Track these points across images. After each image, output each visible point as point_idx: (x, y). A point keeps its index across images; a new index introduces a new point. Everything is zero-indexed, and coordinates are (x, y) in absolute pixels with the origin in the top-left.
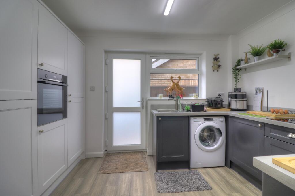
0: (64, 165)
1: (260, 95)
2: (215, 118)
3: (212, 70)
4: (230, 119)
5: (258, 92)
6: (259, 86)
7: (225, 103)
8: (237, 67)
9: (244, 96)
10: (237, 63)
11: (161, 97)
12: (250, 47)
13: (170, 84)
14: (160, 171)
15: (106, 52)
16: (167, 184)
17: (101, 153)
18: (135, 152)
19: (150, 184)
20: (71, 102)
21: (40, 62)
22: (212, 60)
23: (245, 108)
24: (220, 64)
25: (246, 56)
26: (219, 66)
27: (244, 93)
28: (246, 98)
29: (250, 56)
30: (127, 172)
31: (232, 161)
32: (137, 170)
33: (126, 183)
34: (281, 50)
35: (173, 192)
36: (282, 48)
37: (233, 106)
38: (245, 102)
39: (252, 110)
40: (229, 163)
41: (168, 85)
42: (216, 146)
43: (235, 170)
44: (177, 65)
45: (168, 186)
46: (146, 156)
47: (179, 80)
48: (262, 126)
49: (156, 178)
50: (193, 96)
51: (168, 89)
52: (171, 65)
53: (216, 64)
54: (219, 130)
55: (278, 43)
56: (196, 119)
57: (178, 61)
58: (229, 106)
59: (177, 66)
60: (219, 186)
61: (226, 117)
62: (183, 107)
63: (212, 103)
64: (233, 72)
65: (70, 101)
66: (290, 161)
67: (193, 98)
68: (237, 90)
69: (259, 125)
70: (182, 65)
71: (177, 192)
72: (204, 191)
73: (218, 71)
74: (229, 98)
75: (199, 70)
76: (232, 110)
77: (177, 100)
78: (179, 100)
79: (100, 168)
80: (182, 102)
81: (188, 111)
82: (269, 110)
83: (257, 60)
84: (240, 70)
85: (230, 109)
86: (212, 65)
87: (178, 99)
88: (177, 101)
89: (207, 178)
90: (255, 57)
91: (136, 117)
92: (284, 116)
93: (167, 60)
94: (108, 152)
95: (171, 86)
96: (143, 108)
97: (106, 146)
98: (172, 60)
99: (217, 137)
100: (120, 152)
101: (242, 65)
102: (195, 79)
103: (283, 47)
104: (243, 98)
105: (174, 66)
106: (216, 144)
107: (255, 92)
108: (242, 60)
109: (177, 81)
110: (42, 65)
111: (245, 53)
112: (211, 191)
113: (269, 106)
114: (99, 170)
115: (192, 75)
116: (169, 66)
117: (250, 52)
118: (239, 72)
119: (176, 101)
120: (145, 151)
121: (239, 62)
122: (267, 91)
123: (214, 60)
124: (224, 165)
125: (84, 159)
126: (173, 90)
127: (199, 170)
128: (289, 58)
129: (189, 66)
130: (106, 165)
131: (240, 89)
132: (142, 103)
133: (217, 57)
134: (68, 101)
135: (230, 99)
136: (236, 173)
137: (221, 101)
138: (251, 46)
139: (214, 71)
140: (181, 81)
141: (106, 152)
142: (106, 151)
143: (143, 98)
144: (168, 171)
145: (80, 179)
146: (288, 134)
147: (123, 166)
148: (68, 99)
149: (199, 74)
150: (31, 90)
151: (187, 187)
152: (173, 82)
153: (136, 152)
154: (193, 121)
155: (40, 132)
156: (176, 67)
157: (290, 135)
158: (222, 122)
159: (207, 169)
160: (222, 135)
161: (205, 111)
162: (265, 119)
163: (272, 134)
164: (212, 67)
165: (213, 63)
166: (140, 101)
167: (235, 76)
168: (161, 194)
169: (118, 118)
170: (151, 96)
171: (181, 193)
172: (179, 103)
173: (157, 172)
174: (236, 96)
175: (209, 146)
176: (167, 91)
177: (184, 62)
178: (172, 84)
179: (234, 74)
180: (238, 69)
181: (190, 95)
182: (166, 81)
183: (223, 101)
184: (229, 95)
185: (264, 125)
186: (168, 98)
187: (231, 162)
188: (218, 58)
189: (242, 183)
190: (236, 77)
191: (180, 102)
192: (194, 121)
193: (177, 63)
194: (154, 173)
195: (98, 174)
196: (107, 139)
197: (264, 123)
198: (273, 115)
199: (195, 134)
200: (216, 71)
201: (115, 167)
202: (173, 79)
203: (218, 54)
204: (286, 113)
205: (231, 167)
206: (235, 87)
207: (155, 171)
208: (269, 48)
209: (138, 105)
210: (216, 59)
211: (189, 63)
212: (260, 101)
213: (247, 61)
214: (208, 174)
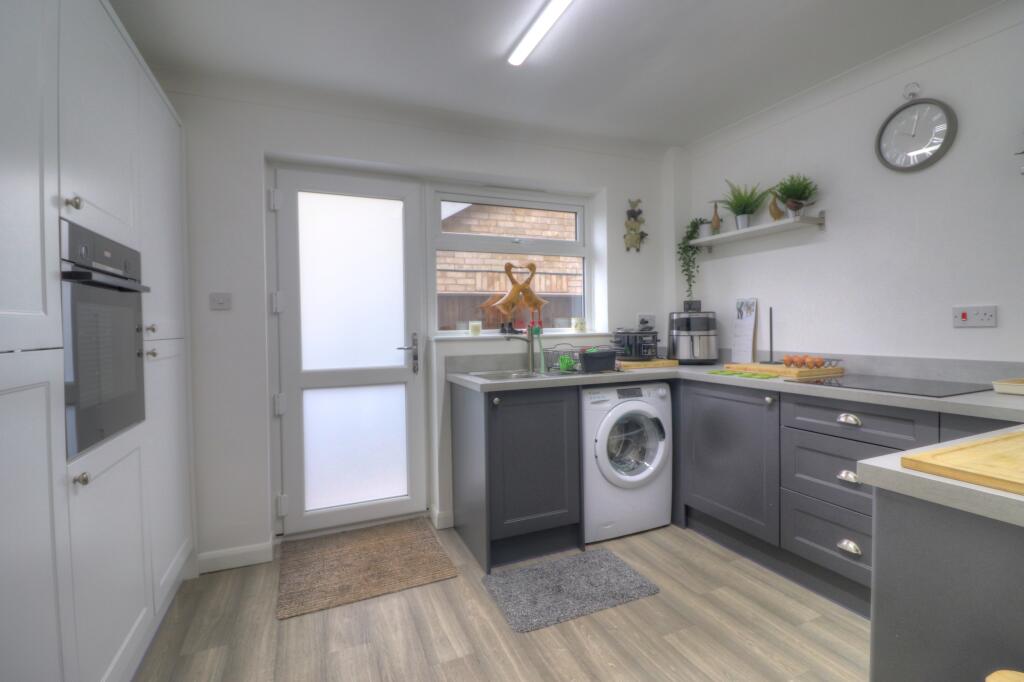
0: (144, 611)
1: (748, 321)
2: (645, 390)
3: (625, 249)
4: (682, 389)
5: (745, 313)
6: (745, 295)
7: (664, 343)
8: (693, 242)
9: (709, 324)
10: (690, 229)
11: (476, 329)
12: (729, 189)
13: (504, 288)
14: (496, 570)
15: (271, 162)
16: (535, 603)
17: (263, 547)
18: (388, 525)
19: (482, 611)
20: (158, 356)
21: (68, 194)
22: (625, 217)
23: (714, 356)
24: (643, 228)
25: (716, 211)
26: (643, 236)
27: (711, 316)
28: (714, 328)
29: (724, 212)
30: (389, 593)
31: (691, 505)
32: (419, 579)
33: (399, 626)
34: (804, 202)
35: (558, 620)
36: (806, 199)
37: (684, 353)
38: (713, 339)
39: (730, 362)
40: (684, 515)
41: (469, 289)
42: (651, 468)
43: (699, 531)
44: (494, 224)
45: (539, 606)
46: (435, 532)
47: (532, 275)
48: (774, 401)
49: (492, 592)
50: (569, 325)
51: (498, 302)
52: (475, 222)
53: (635, 230)
54: (657, 423)
55: (799, 184)
56: (596, 395)
57: (500, 209)
58: (672, 352)
59: (497, 226)
60: (673, 579)
61: (674, 384)
62: (551, 359)
63: (630, 347)
64: (679, 256)
65: (154, 354)
66: (934, 456)
67: (571, 331)
68: (692, 306)
69: (768, 399)
70: (511, 224)
71: (572, 618)
72: (643, 601)
73: (638, 250)
74: (671, 328)
75: (584, 245)
76: (683, 363)
77: (532, 338)
78: (538, 338)
79: (280, 598)
80: (546, 344)
81: (572, 370)
82: (775, 360)
83: (743, 227)
84: (696, 249)
85: (677, 362)
86: (624, 231)
87: (535, 336)
88: (530, 341)
89: (636, 564)
90: (739, 217)
91: (391, 402)
92: (816, 373)
93: (465, 206)
94: (288, 539)
95: (507, 294)
96: (415, 370)
97: (280, 518)
98: (479, 206)
99: (650, 445)
100: (335, 531)
101: (705, 237)
102: (551, 271)
103: (810, 194)
104: (708, 329)
105: (486, 226)
106: (650, 462)
107: (736, 313)
108: (702, 222)
109: (526, 277)
110: (76, 204)
111: (713, 205)
112: (659, 595)
113: (775, 349)
114: (279, 605)
115: (541, 258)
116: (470, 226)
117: (728, 203)
118: (695, 256)
119: (527, 341)
120: (425, 515)
121: (695, 228)
122: (771, 309)
123: (629, 219)
124: (668, 521)
125: (195, 579)
126: (513, 305)
127: (609, 546)
128: (820, 222)
129: (533, 228)
130: (299, 584)
131: (699, 303)
132: (410, 351)
133: (637, 209)
134: (145, 352)
135: (675, 332)
136: (704, 538)
137: (654, 337)
138: (731, 185)
139: (628, 249)
140: (537, 277)
141: (279, 540)
142: (278, 535)
143: (415, 334)
144: (521, 564)
145: (212, 652)
146: (837, 417)
147: (366, 575)
148: (147, 347)
149: (584, 258)
150: (45, 310)
151: (595, 598)
152: (513, 282)
153: (394, 524)
154: (588, 400)
155: (75, 481)
156: (492, 229)
157: (842, 418)
158: (663, 398)
159: (628, 538)
160: (664, 437)
161: (618, 371)
162: (780, 381)
163: (799, 418)
164: (625, 236)
165: (627, 225)
166: (402, 346)
167: (686, 268)
168: (526, 634)
169: (320, 410)
170: (443, 328)
171: (582, 619)
172: (537, 349)
173: (489, 572)
174: (687, 325)
175: (632, 471)
176: (496, 311)
177: (516, 215)
178: (510, 287)
179: (682, 262)
180: (691, 247)
181: (560, 321)
182: (460, 275)
183: (658, 338)
184: (672, 322)
185: (779, 397)
186: (495, 333)
187: (688, 509)
188: (640, 212)
189: (725, 560)
190: (687, 270)
191: (540, 343)
192: (593, 400)
193: (493, 217)
194: (480, 580)
195: (281, 619)
196: (282, 489)
197: (779, 394)
198: (794, 371)
199: (596, 441)
200: (633, 250)
201: (336, 586)
202: (513, 270)
203: (639, 201)
204: (818, 364)
205: (687, 525)
206: (688, 299)
207: (482, 574)
208: (776, 196)
209: (396, 358)
210: (634, 214)
211: (533, 219)
212: (751, 337)
213: (717, 225)
214: (635, 552)
